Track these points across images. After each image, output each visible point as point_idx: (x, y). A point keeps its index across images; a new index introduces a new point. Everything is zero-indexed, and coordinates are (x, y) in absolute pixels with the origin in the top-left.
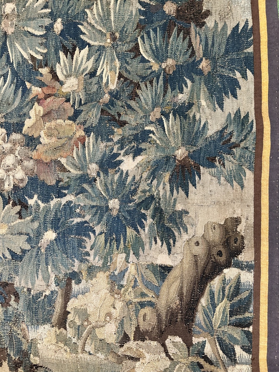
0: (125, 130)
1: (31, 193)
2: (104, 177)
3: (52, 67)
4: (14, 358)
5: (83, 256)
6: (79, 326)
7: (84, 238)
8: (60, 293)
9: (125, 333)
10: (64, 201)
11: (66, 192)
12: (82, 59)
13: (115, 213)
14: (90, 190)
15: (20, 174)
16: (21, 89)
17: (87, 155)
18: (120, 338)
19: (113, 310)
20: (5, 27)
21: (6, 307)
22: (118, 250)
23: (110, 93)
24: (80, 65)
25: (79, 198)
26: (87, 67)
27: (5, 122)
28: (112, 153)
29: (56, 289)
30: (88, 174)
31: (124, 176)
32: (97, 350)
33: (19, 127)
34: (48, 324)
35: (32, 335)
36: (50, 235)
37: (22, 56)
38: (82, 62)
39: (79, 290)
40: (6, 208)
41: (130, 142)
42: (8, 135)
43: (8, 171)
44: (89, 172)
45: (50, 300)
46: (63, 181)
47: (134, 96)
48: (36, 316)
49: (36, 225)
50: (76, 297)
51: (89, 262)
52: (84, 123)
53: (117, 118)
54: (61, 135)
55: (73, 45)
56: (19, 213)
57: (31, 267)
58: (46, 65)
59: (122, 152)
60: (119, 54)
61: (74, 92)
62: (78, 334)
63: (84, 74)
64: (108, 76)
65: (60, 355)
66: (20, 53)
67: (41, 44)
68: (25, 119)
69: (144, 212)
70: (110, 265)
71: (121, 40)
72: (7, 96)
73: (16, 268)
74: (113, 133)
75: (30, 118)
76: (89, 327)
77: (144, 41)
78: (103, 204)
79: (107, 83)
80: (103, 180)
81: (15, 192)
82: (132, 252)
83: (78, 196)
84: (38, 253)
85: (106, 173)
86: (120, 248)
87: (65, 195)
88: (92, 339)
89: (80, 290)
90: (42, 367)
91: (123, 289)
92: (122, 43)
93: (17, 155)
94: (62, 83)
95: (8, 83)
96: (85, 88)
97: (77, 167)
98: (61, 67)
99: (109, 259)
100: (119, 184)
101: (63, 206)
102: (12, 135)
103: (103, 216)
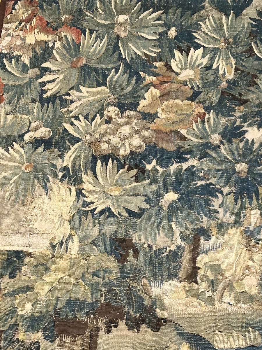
0: (247, 107)
1: (150, 158)
2: (228, 145)
3: (167, 62)
4: (134, 316)
5: (211, 213)
6: (213, 280)
7: (210, 197)
8: (187, 248)
10: (185, 165)
11: (188, 156)
12: (197, 56)
13: (243, 175)
14: (214, 155)
15: (137, 141)
16: (135, 77)
17: (207, 128)
19: (251, 264)
20: (119, 31)
21: (123, 263)
22: (251, 205)
23: (228, 81)
24: (195, 61)
25: (202, 163)
26: (202, 63)
27: (118, 103)
28: (235, 126)
29: (183, 243)
30: (210, 143)
31: (250, 144)
32: (238, 301)
33: (134, 106)
34: (175, 280)
35: (155, 291)
36: (171, 196)
37: (136, 54)
38: (197, 59)
40: (120, 172)
41: (254, 117)
42: (122, 112)
43: (123, 139)
44: (211, 141)
45: (176, 255)
46: (185, 148)
47: (252, 84)
48: (160, 271)
49: (155, 187)
50: (206, 253)
51: (218, 219)
52: (204, 102)
53: (239, 97)
54: (179, 112)
55: (188, 46)
56: (135, 177)
57: (151, 224)
58: (161, 60)
59: (246, 124)
60: (234, 54)
61: (190, 80)
62: (213, 287)
63: (199, 68)
64: (225, 69)
65: (193, 309)
66: (134, 50)
67: (155, 46)
68: (139, 100)
70: (243, 221)
71: (234, 44)
72: (121, 83)
73: (134, 225)
74: (234, 110)
75: (145, 99)
76: (224, 281)
77: (257, 45)
78: (229, 168)
79: (224, 73)
80: (227, 147)
81: (132, 157)
83: (201, 160)
84: (159, 211)
85: (230, 142)
86: (253, 204)
87: (187, 160)
88: (230, 292)
89: (210, 246)
90: (171, 321)
91: (261, 243)
92: (236, 46)
93: (134, 126)
94: (177, 74)
95: (120, 74)
96: (202, 77)
97: (198, 136)
98: (176, 62)
99: (242, 214)
100: (245, 150)
101: (184, 170)
102: (126, 112)
103: (230, 178)
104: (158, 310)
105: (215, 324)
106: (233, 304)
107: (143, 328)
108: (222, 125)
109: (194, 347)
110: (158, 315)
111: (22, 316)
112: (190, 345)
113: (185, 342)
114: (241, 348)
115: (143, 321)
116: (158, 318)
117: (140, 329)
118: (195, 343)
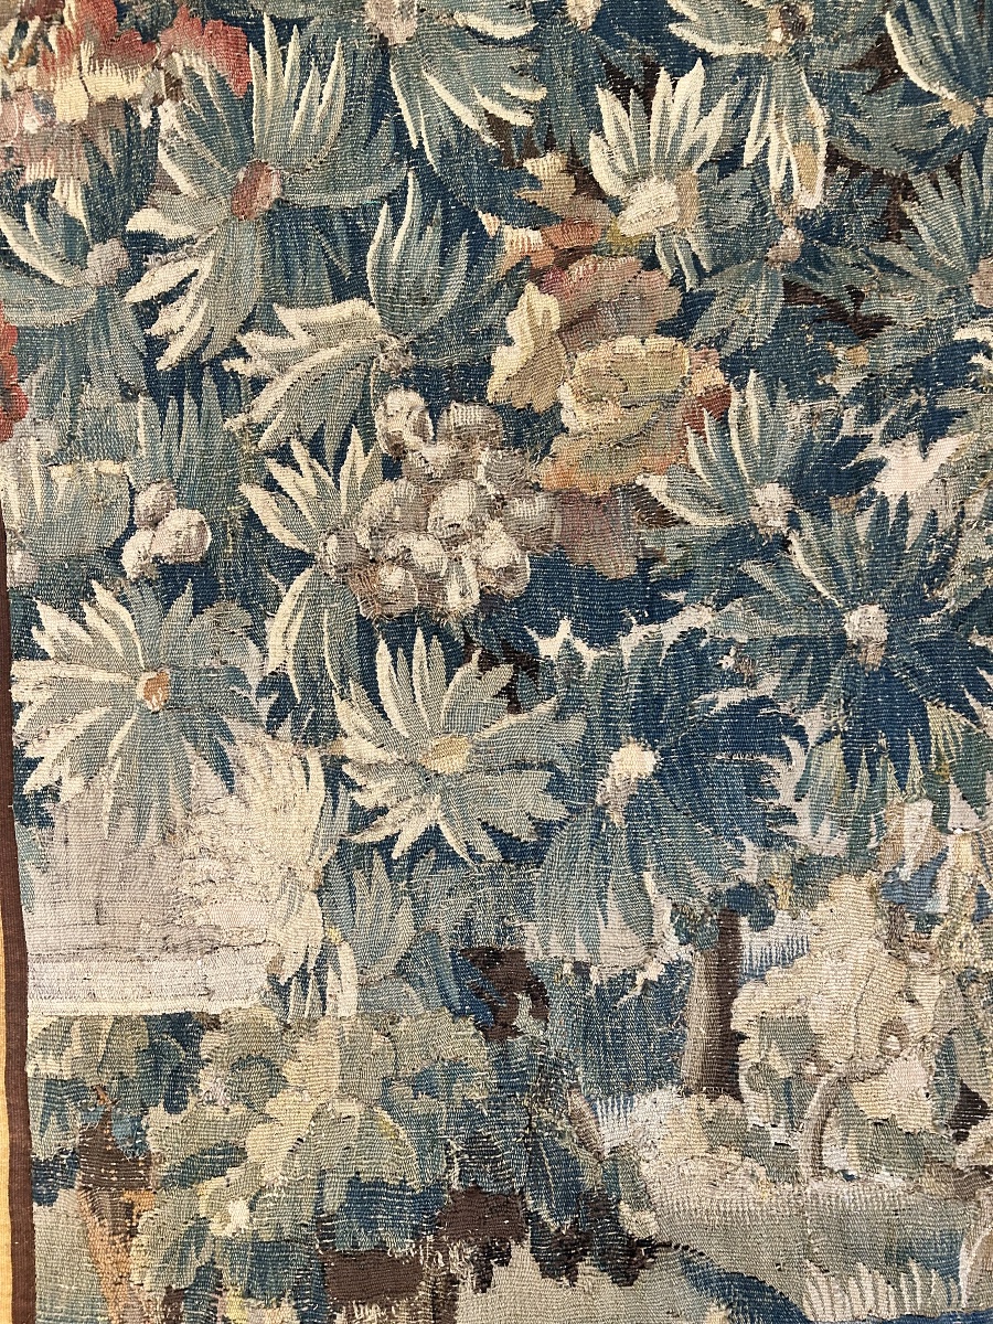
0: (881, 350)
1: (548, 613)
2: (816, 528)
3: (573, 148)
4: (553, 1226)
5: (771, 825)
6: (787, 1082)
7: (763, 758)
8: (698, 968)
9: (965, 1090)
10: (671, 631)
11: (679, 596)
12: (685, 110)
13: (873, 657)
14: (769, 583)
15: (500, 550)
16: (464, 241)
17: (738, 455)
18: (950, 1111)
19: (907, 1011)
20: (382, 17)
21: (502, 1040)
22: (902, 786)
23: (804, 223)
24: (678, 133)
25: (729, 616)
26: (704, 138)
27: (416, 368)
28: (837, 440)
29: (685, 953)
30: (753, 526)
31: (892, 519)
32: (872, 1161)
33: (471, 380)
34: (670, 1087)
35: (610, 1131)
36: (634, 762)
37: (456, 122)
38: (683, 122)
39: (768, 952)
40: (458, 677)
41: (903, 393)
42: (435, 411)
43: (452, 542)
44: (756, 516)
45: (666, 996)
46: (663, 560)
47: (894, 226)
49: (575, 727)
50: (762, 978)
51: (794, 845)
52: (718, 342)
53: (849, 307)
54: (635, 393)
55: (646, 64)
56: (509, 691)
57: (578, 883)
58: (549, 145)
59: (876, 430)
61: (666, 231)
62: (790, 1110)
63: (696, 166)
64: (789, 164)
65: (734, 1195)
66: (448, 108)
67: (522, 71)
68: (491, 350)
69: (983, 644)
70: (879, 847)
71: (820, 28)
72: (415, 272)
73: (521, 891)
74: (831, 365)
75: (509, 342)
76: (824, 1081)
77: (907, 25)
78: (822, 628)
79: (788, 185)
80: (814, 542)
81: (489, 617)
82: (955, 793)
83: (727, 609)
84: (600, 830)
85: (821, 512)
86: (909, 781)
87: (676, 609)
88: (845, 1124)
89: (773, 951)
90: (669, 1245)
91: (937, 930)
92: (827, 40)
93: (483, 483)
94: (616, 206)
95: (411, 226)
96: (706, 215)
97: (709, 502)
98: (606, 148)
99: (873, 824)
100: (877, 548)
101: (668, 650)
102: (448, 411)
103: (829, 672)
104: (624, 1208)
105: (803, 1242)
106: (856, 1174)
107: (587, 1270)
108: (793, 440)
110: (627, 1226)
111: (228, 1242)
112: (730, 1311)
113: (715, 1303)
116: (631, 1238)
117: (577, 1274)
118: (745, 1303)
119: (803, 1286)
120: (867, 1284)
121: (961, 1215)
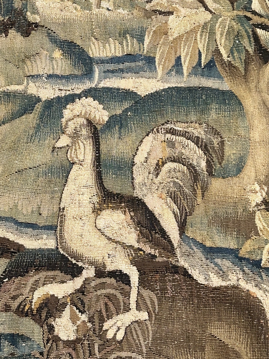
104: (28, 14)
105: (91, 30)
106: (111, 9)
107: (12, 32)
109: (67, 55)
110: (29, 18)
112: (63, 52)
113: (58, 49)
114: (117, 57)
115: (12, 25)
116: (29, 22)
117: (8, 33)
118: (68, 51)
119: (90, 45)
120: (112, 46)
121: (146, 23)
